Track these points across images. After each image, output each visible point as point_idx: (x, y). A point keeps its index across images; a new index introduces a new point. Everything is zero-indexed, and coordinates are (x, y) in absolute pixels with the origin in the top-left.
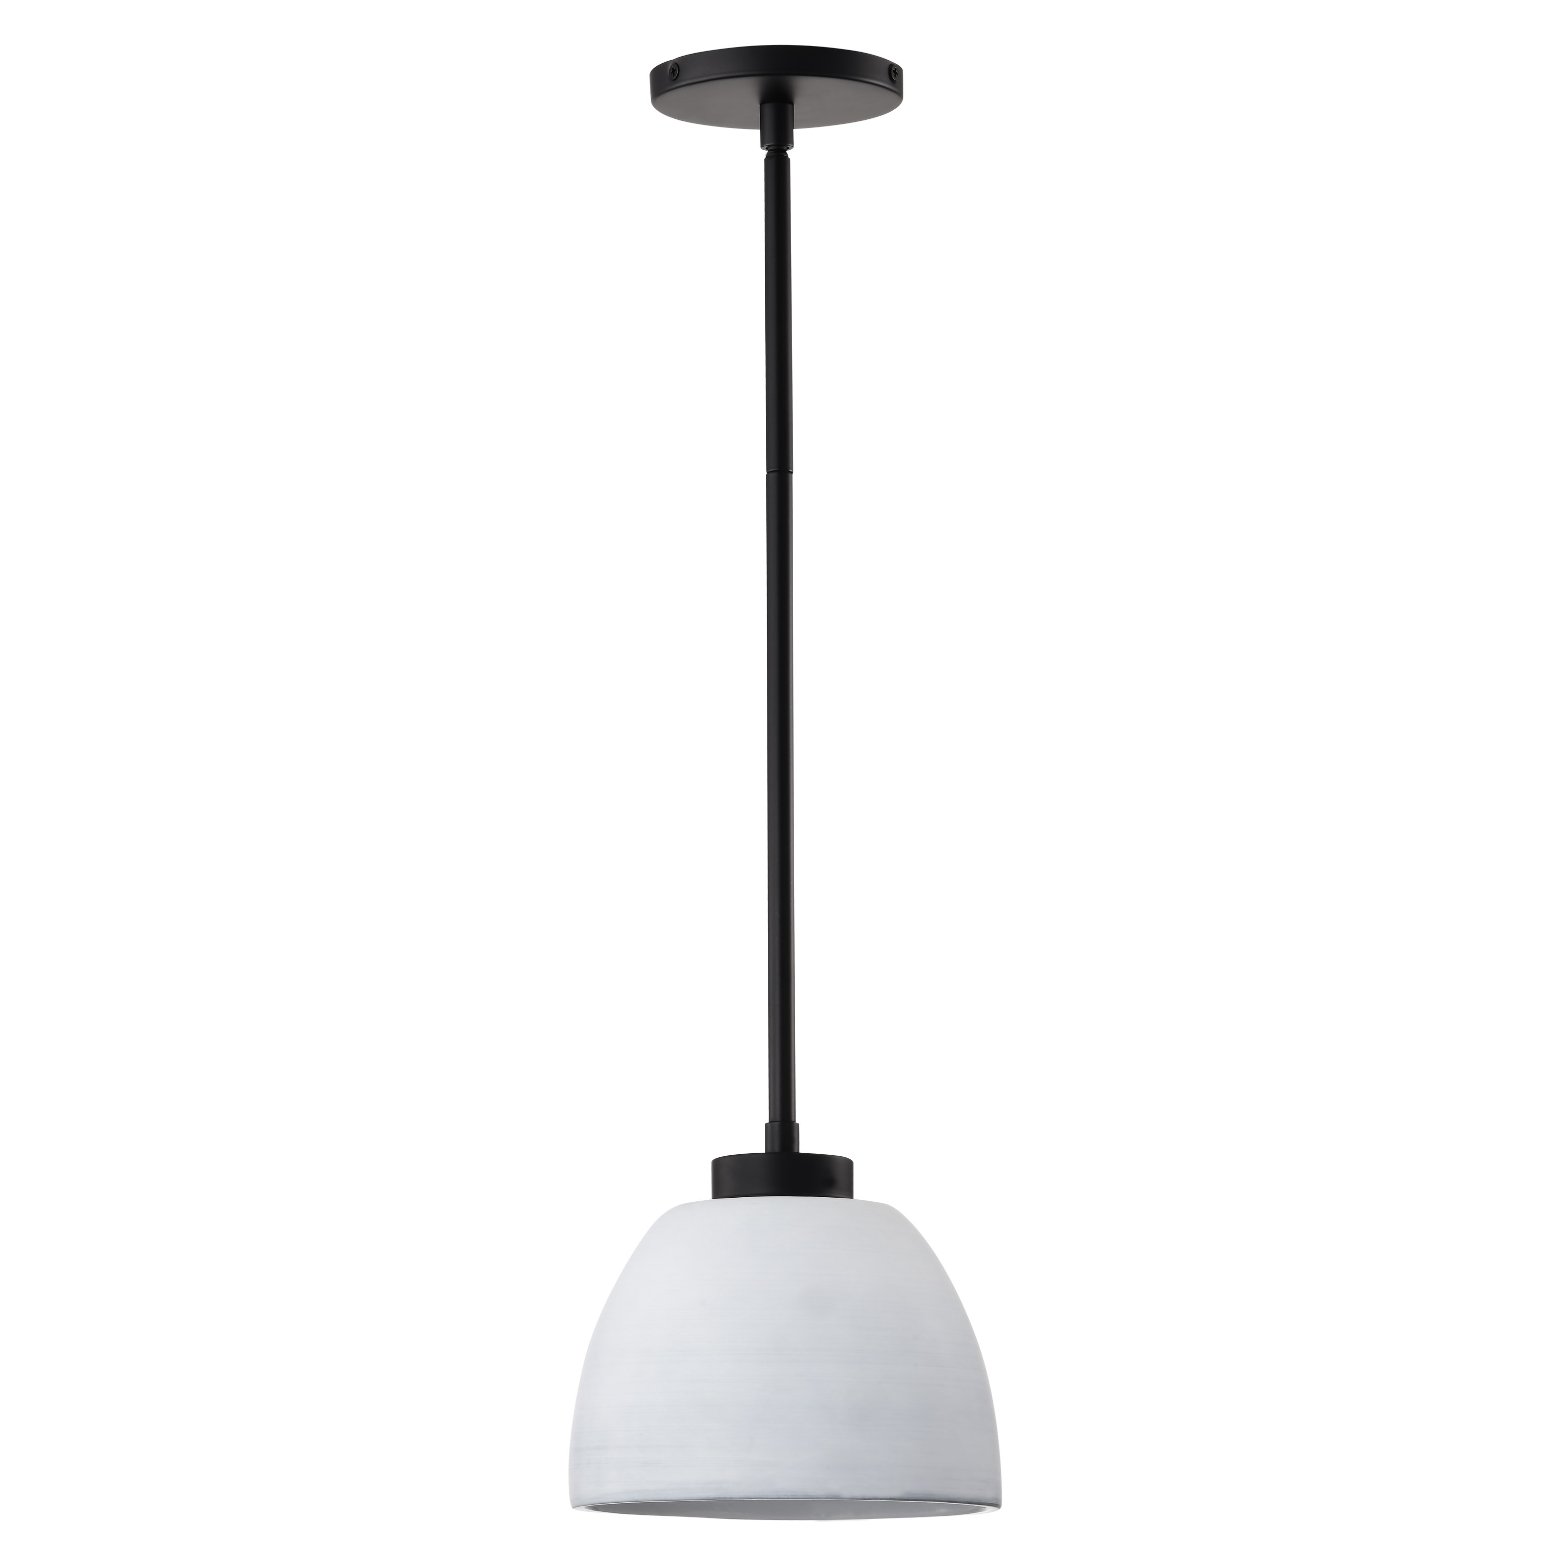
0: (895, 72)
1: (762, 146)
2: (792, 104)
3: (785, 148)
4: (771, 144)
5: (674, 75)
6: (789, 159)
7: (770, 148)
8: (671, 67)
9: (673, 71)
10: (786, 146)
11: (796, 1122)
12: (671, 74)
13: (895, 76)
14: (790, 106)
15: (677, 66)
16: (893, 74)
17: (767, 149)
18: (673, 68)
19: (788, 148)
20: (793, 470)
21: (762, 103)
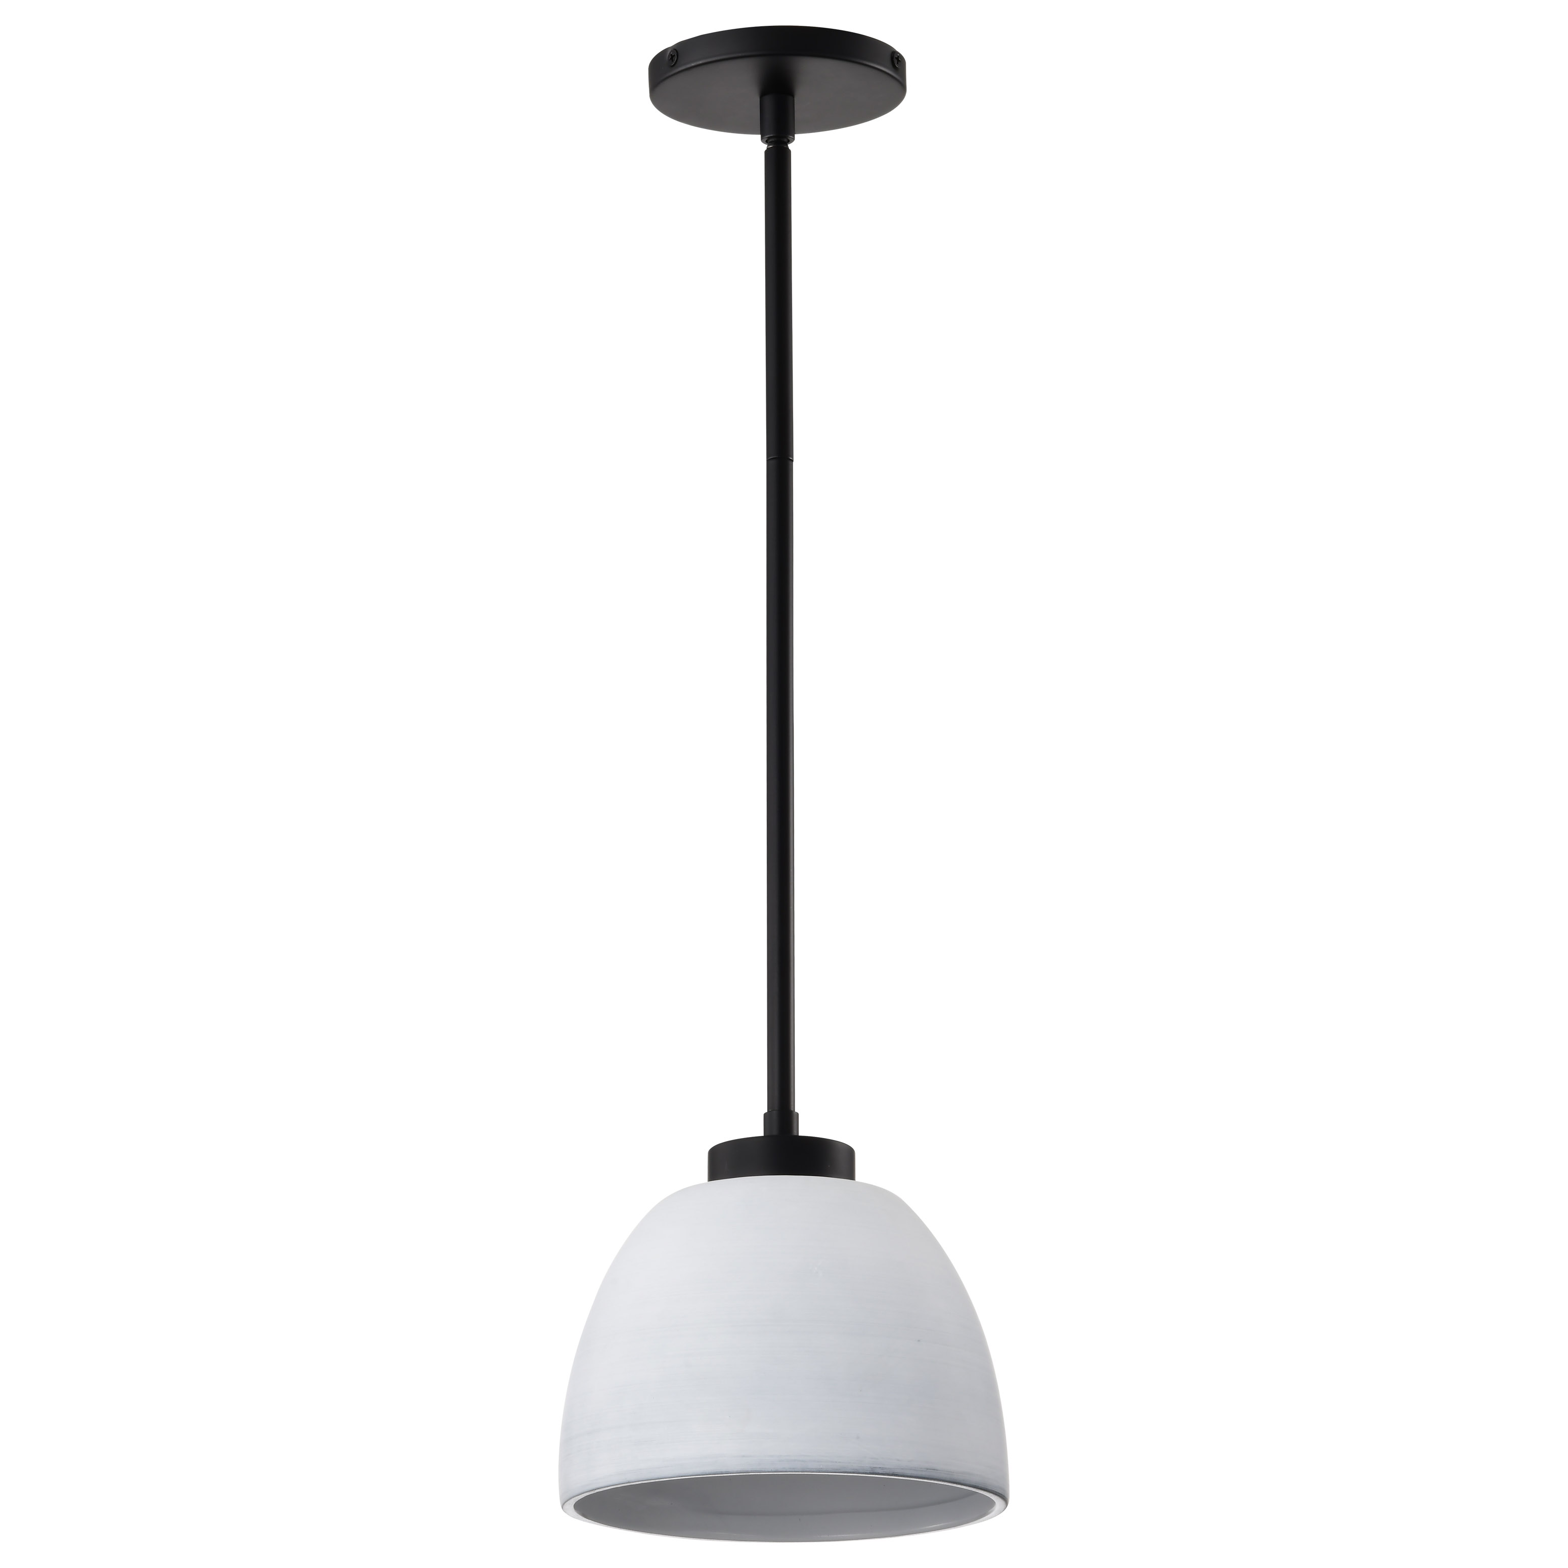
2: (793, 96)
3: (786, 140)
4: (771, 135)
5: (673, 61)
7: (771, 140)
8: (670, 53)
9: (672, 57)
11: (796, 1111)
12: (669, 60)
13: (898, 64)
14: (791, 98)
15: (676, 51)
16: (896, 61)
17: (767, 141)
19: (789, 140)
20: (793, 457)
21: (763, 94)
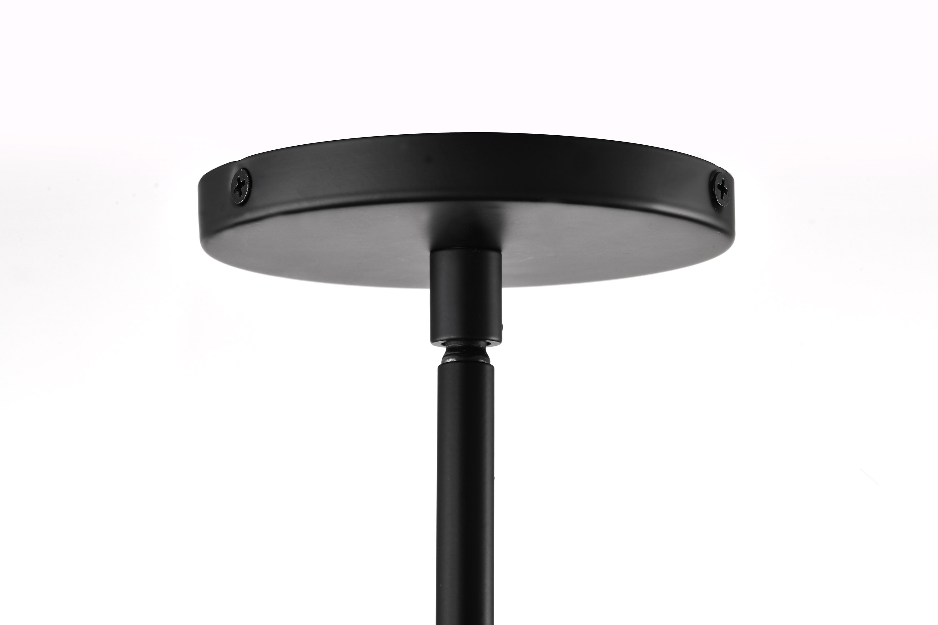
0: (721, 187)
1: (434, 338)
2: (498, 250)
3: (482, 343)
4: (452, 337)
5: (240, 194)
6: (492, 368)
7: (453, 344)
8: (236, 175)
10: (484, 340)
13: (722, 197)
14: (493, 255)
15: (246, 174)
16: (718, 192)
17: (443, 344)
18: (239, 180)
19: (489, 344)
21: (434, 250)
